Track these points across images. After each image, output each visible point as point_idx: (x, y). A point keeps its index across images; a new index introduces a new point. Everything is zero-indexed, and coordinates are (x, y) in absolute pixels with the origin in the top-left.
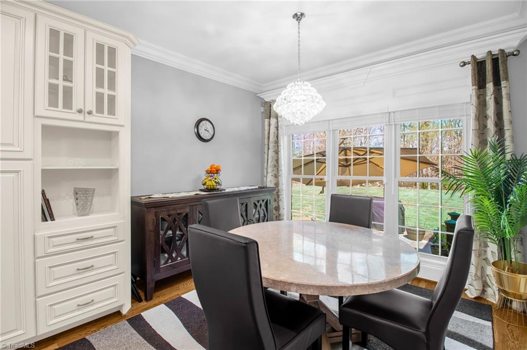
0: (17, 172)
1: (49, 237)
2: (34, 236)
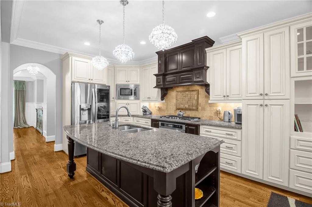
0: (282, 105)
1: (298, 140)
2: (290, 137)
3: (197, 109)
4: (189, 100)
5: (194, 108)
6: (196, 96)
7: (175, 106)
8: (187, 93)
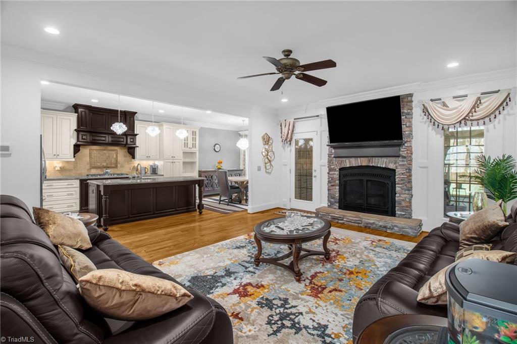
3: (116, 167)
4: (107, 159)
5: (113, 166)
6: (115, 155)
7: (88, 164)
8: (104, 152)
